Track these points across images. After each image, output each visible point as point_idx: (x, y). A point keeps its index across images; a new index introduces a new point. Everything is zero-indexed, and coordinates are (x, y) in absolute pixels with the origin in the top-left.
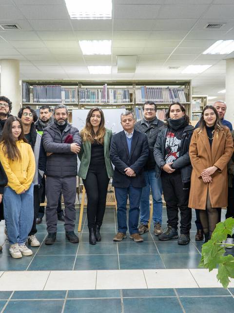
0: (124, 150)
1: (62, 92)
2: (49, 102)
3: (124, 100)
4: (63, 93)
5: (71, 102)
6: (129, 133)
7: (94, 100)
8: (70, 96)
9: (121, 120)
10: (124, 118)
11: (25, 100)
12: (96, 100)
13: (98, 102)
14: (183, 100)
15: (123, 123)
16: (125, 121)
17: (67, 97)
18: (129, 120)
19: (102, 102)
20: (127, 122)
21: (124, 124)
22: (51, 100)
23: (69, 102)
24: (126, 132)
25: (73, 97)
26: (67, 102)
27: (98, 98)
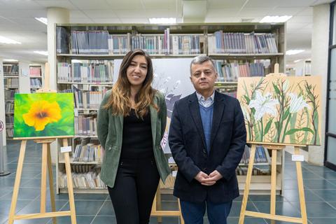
0: (196, 130)
1: (109, 40)
2: (92, 53)
3: (193, 50)
4: (111, 42)
5: (121, 53)
6: (206, 97)
7: (153, 51)
8: (120, 45)
9: (191, 73)
10: (196, 68)
11: (60, 51)
12: (155, 50)
13: (157, 53)
14: (273, 50)
15: (194, 78)
16: (198, 74)
17: (116, 47)
18: (207, 72)
19: (162, 53)
20: (203, 75)
21: (197, 79)
22: (95, 51)
23: (118, 53)
24: (199, 96)
25: (124, 47)
26: (116, 53)
27: (157, 48)
